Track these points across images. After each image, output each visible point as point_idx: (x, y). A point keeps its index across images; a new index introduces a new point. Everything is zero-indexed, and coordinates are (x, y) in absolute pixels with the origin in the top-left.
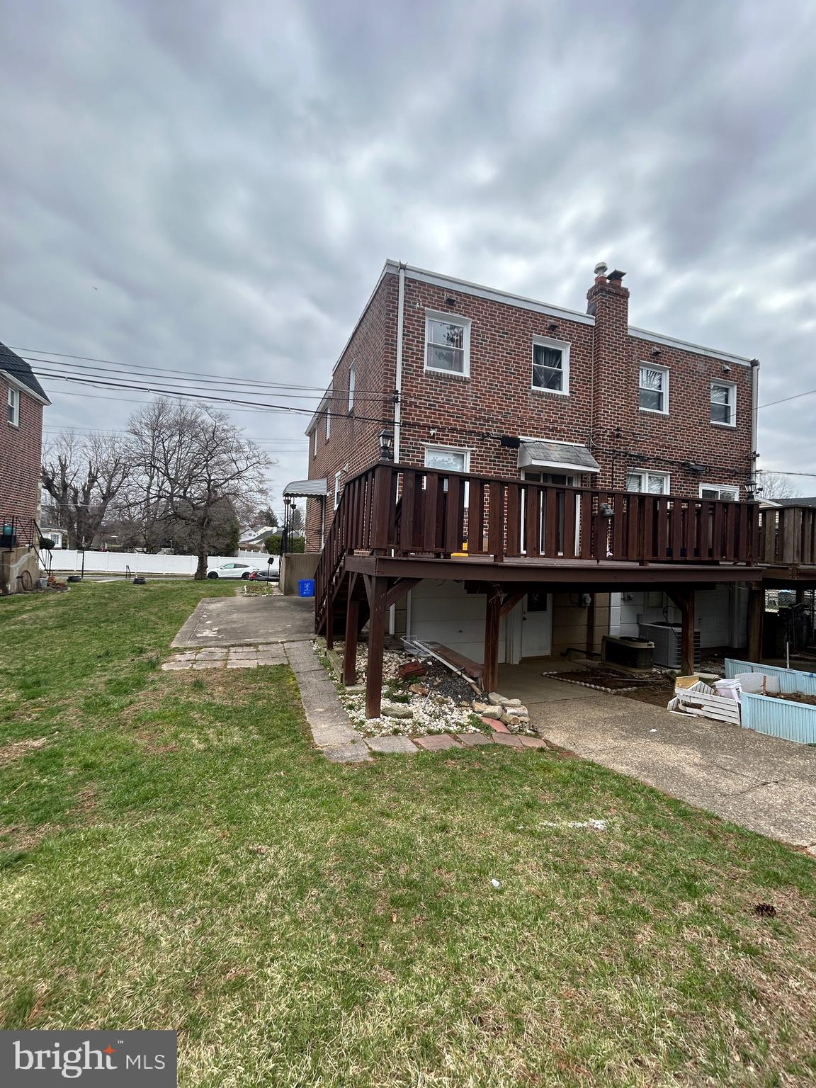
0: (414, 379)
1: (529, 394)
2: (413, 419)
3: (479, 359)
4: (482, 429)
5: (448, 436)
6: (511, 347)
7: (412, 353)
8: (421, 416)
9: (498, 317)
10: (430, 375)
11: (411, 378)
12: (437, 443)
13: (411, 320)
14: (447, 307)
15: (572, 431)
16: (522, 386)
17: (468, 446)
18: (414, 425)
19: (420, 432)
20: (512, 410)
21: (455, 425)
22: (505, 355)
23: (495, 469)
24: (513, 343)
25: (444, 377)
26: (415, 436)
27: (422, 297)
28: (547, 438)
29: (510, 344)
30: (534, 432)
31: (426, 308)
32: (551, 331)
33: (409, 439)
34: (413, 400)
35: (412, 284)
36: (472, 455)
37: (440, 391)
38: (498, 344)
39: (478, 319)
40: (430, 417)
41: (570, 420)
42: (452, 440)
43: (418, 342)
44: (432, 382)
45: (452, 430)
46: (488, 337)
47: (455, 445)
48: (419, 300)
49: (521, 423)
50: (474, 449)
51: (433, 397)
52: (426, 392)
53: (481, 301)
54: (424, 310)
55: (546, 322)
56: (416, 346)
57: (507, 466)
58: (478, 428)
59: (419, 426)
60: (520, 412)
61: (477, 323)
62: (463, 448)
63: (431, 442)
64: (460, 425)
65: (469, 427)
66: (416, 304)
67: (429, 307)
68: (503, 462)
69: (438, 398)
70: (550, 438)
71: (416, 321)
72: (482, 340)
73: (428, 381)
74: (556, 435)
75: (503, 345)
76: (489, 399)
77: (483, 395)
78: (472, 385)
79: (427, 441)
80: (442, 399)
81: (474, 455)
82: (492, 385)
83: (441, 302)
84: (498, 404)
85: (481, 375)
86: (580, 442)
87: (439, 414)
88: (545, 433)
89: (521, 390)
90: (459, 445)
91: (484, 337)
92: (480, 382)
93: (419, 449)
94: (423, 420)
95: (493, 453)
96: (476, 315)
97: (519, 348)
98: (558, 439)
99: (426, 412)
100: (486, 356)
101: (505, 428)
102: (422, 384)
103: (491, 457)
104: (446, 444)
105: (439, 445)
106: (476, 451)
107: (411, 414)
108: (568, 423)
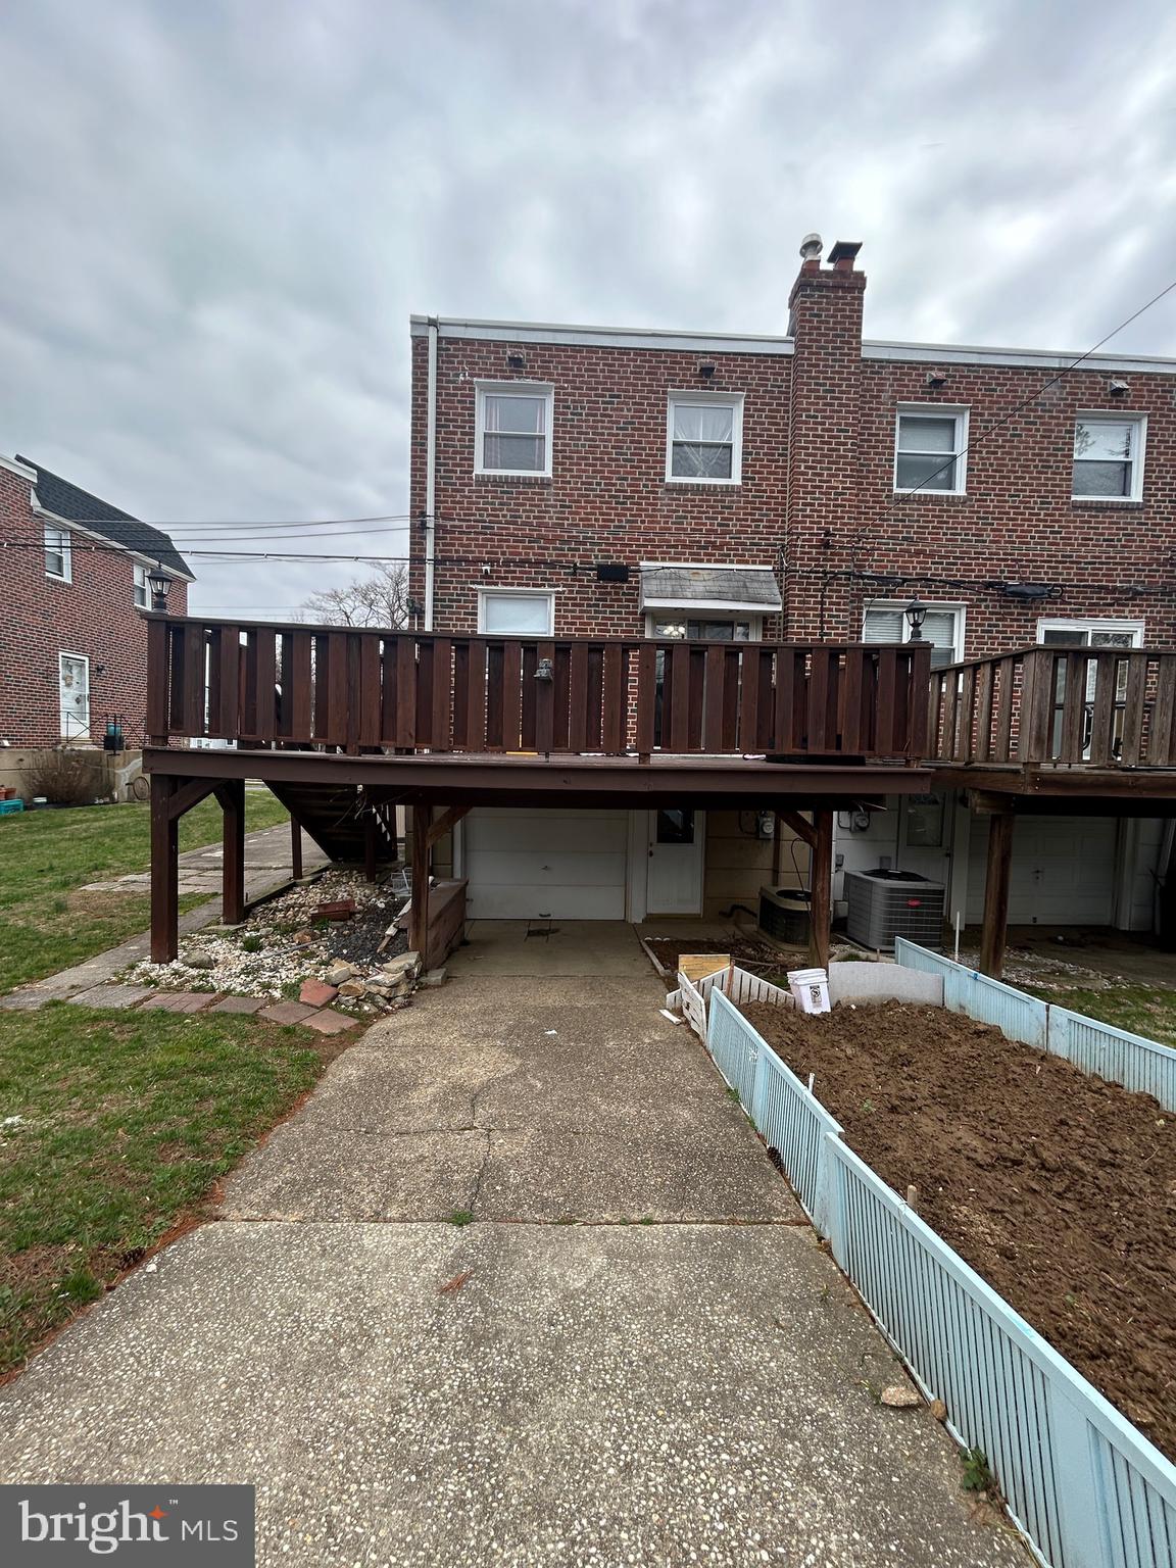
0: (458, 491)
1: (660, 490)
2: (457, 551)
3: (568, 445)
4: (573, 556)
5: (515, 572)
6: (626, 417)
7: (454, 453)
8: (469, 546)
9: (603, 371)
10: (483, 481)
11: (453, 490)
12: (496, 584)
13: (453, 402)
14: (511, 371)
15: (744, 544)
16: (647, 480)
17: (550, 586)
18: (459, 560)
19: (468, 570)
20: (628, 521)
21: (527, 554)
22: (615, 431)
23: (597, 618)
24: (629, 410)
25: (507, 482)
26: (461, 576)
27: (469, 363)
28: (694, 560)
29: (625, 413)
30: (670, 553)
31: (475, 379)
32: (704, 378)
33: (452, 582)
34: (457, 523)
35: (451, 347)
36: (556, 598)
37: (500, 504)
38: (602, 415)
39: (566, 381)
40: (485, 546)
41: (741, 526)
42: (522, 578)
43: (462, 433)
44: (486, 491)
45: (523, 562)
46: (583, 408)
47: (528, 585)
48: (463, 369)
49: (645, 540)
50: (560, 589)
51: (488, 515)
52: (478, 509)
53: (572, 351)
54: (471, 383)
55: (695, 364)
56: (459, 440)
57: (621, 613)
58: (565, 555)
59: (467, 561)
60: (643, 522)
61: (564, 388)
62: (542, 589)
63: (487, 584)
64: (534, 554)
65: (550, 555)
66: (458, 376)
67: (479, 376)
68: (612, 606)
69: (498, 516)
70: (701, 561)
71: (459, 402)
72: (572, 414)
73: (480, 491)
74: (714, 555)
75: (611, 416)
76: (586, 508)
77: (575, 501)
78: (556, 488)
79: (481, 583)
80: (504, 516)
81: (560, 598)
82: (591, 484)
83: (501, 365)
84: (601, 514)
85: (571, 470)
86: (761, 563)
87: (499, 541)
88: (690, 554)
89: (645, 486)
90: (534, 586)
91: (575, 408)
92: (569, 483)
93: (467, 595)
94: (473, 552)
95: (594, 593)
96: (563, 375)
97: (641, 417)
98: (716, 561)
99: (477, 540)
100: (579, 439)
101: (615, 551)
102: (470, 497)
103: (591, 599)
104: (512, 584)
105: (500, 587)
106: (564, 592)
107: (454, 545)
108: (738, 532)
